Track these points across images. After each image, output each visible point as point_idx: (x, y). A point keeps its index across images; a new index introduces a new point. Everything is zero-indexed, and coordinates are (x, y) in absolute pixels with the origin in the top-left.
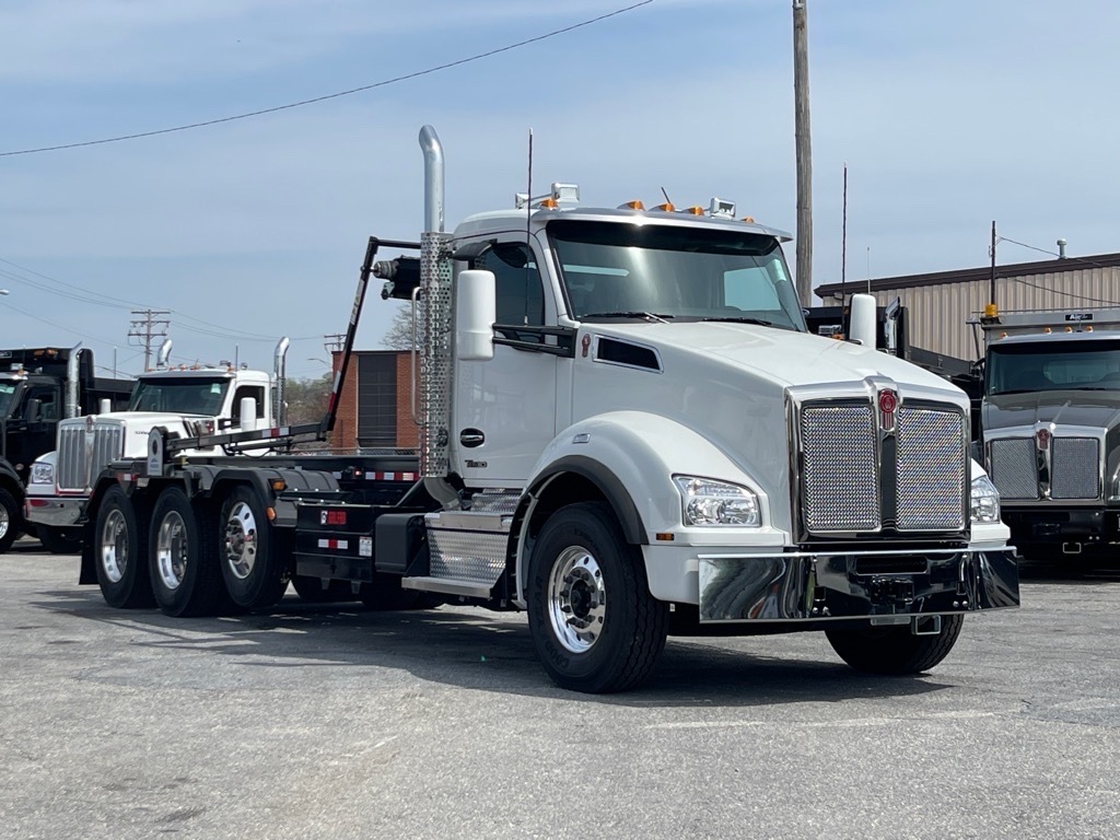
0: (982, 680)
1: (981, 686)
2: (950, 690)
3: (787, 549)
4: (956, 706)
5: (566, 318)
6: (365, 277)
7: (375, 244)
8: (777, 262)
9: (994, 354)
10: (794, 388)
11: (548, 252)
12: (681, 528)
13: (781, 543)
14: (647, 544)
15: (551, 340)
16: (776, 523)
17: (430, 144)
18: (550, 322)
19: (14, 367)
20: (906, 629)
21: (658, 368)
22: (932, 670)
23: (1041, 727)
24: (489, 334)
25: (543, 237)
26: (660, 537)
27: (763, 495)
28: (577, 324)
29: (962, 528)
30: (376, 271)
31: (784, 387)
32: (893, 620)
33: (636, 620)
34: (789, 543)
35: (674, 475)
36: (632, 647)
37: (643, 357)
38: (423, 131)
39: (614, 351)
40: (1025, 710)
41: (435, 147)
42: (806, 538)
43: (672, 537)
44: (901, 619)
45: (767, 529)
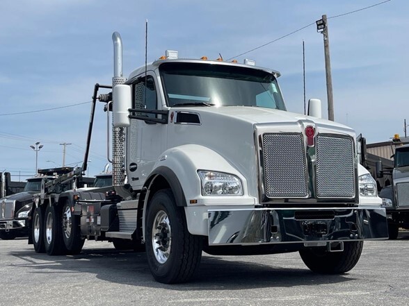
0: (373, 276)
1: (372, 279)
2: (354, 281)
3: (256, 207)
4: (351, 289)
5: (165, 106)
6: (94, 102)
7: (97, 87)
8: (273, 85)
9: (398, 152)
10: (259, 124)
11: (159, 78)
12: (201, 197)
13: (252, 203)
14: (186, 206)
15: (160, 116)
16: (251, 193)
17: (116, 40)
18: (160, 108)
19: (54, 174)
20: (325, 248)
21: (199, 122)
22: (351, 272)
23: (392, 300)
24: (128, 114)
25: (157, 71)
26: (192, 202)
27: (244, 179)
28: (169, 108)
29: (354, 197)
30: (99, 98)
31: (253, 123)
32: (317, 243)
33: (184, 246)
34: (257, 203)
35: (198, 171)
36: (182, 260)
37: (193, 119)
38: (114, 34)
39: (182, 118)
40: (388, 290)
41: (119, 41)
42: (265, 200)
43: (196, 201)
44: (321, 243)
45: (246, 196)
